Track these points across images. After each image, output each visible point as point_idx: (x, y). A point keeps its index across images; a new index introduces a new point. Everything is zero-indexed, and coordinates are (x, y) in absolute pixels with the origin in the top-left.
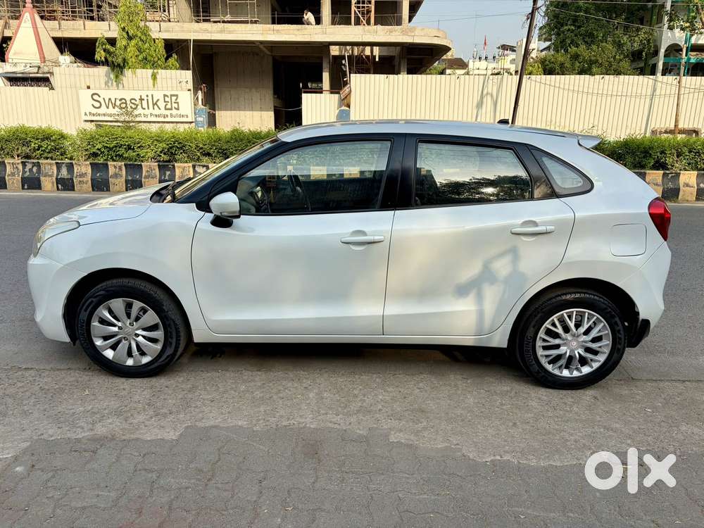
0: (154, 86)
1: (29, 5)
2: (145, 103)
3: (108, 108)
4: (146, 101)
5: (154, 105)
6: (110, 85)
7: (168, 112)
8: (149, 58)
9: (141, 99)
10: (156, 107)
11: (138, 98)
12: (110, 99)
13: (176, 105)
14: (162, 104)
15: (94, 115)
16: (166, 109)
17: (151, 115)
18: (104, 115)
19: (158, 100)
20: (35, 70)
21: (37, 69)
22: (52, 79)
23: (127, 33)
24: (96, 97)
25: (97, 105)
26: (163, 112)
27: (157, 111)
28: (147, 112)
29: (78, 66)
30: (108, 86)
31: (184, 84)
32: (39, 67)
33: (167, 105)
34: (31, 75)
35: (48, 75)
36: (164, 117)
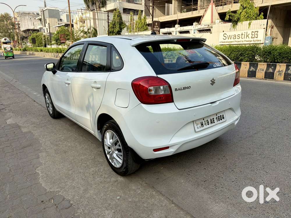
0: (249, 28)
1: (212, 2)
2: (243, 36)
3: (228, 39)
4: (244, 35)
5: (247, 36)
6: (231, 29)
7: (252, 39)
8: (249, 16)
9: (242, 35)
10: (247, 37)
11: (241, 34)
12: (230, 36)
13: (256, 36)
14: (250, 36)
15: (223, 42)
16: (252, 38)
17: (245, 41)
18: (227, 42)
19: (249, 34)
20: (207, 26)
21: (208, 26)
22: (211, 30)
23: (243, 6)
24: (225, 35)
25: (225, 38)
26: (251, 39)
27: (248, 39)
28: (243, 40)
29: (222, 23)
30: (231, 30)
31: (262, 26)
32: (208, 25)
33: (252, 36)
34: (205, 29)
35: (210, 28)
36: (250, 42)
